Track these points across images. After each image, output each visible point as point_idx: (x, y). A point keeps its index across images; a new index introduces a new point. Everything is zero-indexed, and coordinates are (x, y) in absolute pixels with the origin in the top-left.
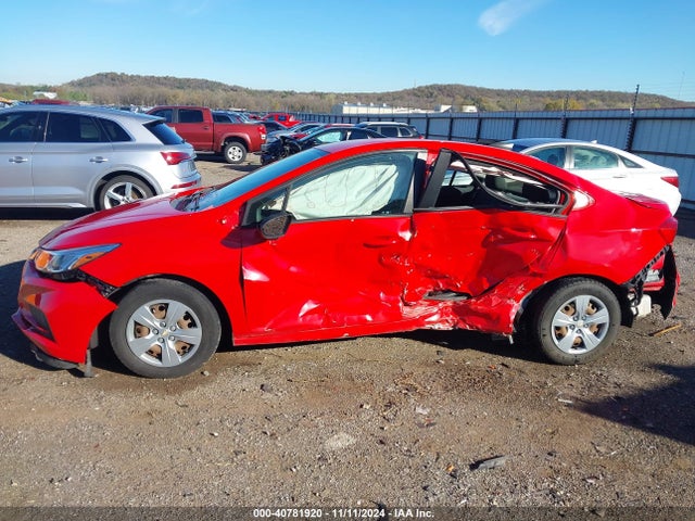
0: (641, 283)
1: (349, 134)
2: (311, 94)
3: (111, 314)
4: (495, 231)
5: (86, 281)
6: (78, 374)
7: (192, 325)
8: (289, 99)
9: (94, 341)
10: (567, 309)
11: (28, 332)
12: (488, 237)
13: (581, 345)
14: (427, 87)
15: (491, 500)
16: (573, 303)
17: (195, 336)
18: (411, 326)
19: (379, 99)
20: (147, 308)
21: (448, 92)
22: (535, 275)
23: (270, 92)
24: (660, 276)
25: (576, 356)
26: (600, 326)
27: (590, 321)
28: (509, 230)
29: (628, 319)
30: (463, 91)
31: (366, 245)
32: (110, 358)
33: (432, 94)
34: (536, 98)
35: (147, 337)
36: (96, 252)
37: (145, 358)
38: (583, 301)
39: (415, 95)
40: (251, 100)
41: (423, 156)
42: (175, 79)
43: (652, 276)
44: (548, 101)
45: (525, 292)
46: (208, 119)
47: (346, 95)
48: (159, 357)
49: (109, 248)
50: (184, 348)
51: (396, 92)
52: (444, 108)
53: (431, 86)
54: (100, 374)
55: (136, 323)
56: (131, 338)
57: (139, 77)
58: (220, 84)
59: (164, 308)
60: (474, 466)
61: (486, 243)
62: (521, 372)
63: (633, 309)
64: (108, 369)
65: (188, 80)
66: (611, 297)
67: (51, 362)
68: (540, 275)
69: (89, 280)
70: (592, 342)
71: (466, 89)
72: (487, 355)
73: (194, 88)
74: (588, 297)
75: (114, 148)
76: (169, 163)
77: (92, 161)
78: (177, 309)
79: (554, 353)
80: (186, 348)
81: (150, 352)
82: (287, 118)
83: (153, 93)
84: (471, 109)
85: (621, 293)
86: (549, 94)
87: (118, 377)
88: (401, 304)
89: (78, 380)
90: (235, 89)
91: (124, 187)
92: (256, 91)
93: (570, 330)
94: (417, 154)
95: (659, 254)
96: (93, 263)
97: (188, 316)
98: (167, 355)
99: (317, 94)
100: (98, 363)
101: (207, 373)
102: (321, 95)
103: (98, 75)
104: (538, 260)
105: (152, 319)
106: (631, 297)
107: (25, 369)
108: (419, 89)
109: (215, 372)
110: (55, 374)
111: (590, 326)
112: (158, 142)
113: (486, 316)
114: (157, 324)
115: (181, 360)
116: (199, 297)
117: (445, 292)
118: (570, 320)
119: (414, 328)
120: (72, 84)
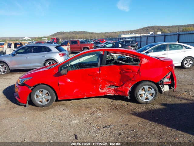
0: (163, 82)
1: (114, 44)
2: (113, 32)
3: (31, 93)
4: (122, 70)
5: (26, 86)
6: (25, 106)
7: (48, 95)
8: (106, 35)
9: (28, 99)
10: (142, 89)
11: (16, 97)
12: (120, 72)
13: (148, 99)
14: (146, 27)
15: (103, 135)
16: (144, 88)
17: (49, 98)
18: (103, 95)
19: (132, 32)
20: (38, 91)
21: (152, 28)
22: (133, 81)
23: (101, 33)
24: (170, 80)
25: (146, 102)
26: (153, 94)
27: (149, 92)
28: (125, 70)
29: (161, 91)
30: (157, 28)
31: (89, 75)
32: (32, 103)
33: (147, 29)
34: (180, 28)
35: (39, 98)
36: (27, 79)
37: (39, 102)
38: (146, 87)
39: (142, 30)
40: (96, 36)
41: (102, 53)
42: (76, 32)
43: (166, 80)
44: (184, 28)
45: (131, 85)
46: (79, 43)
47: (123, 32)
48: (42, 102)
49: (30, 78)
50: (47, 100)
51: (137, 30)
52: (151, 33)
53: (147, 27)
54: (30, 106)
55: (37, 95)
56: (36, 98)
57: (67, 32)
58: (88, 32)
59: (42, 91)
60: (104, 127)
61: (120, 73)
62: (131, 106)
63: (162, 89)
64: (32, 105)
65: (80, 32)
66: (155, 86)
67: (20, 104)
68: (134, 81)
69: (26, 85)
70: (151, 98)
71: (158, 27)
72: (124, 102)
73: (81, 34)
74: (148, 86)
75: (48, 53)
76: (61, 56)
77: (43, 57)
78: (45, 91)
79: (140, 101)
80: (47, 101)
81: (40, 101)
82: (103, 40)
83: (71, 36)
84: (159, 33)
85: (157, 85)
86: (185, 26)
87: (34, 107)
88: (100, 89)
89: (25, 108)
90: (92, 33)
91: (50, 63)
92: (98, 33)
93: (144, 95)
94: (100, 52)
95: (168, 74)
96: (27, 81)
97: (47, 93)
98: (43, 102)
99: (114, 32)
100: (29, 103)
101: (53, 106)
102: (115, 32)
103: (57, 33)
104: (134, 77)
105: (39, 94)
106: (160, 86)
107: (16, 105)
108: (144, 28)
109: (55, 106)
110: (21, 106)
111: (150, 94)
112: (58, 51)
113: (122, 92)
114: (41, 95)
115: (46, 103)
116: (50, 88)
117: (112, 86)
118: (144, 92)
119: (104, 95)
120: (51, 35)
